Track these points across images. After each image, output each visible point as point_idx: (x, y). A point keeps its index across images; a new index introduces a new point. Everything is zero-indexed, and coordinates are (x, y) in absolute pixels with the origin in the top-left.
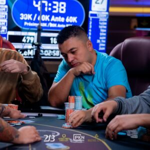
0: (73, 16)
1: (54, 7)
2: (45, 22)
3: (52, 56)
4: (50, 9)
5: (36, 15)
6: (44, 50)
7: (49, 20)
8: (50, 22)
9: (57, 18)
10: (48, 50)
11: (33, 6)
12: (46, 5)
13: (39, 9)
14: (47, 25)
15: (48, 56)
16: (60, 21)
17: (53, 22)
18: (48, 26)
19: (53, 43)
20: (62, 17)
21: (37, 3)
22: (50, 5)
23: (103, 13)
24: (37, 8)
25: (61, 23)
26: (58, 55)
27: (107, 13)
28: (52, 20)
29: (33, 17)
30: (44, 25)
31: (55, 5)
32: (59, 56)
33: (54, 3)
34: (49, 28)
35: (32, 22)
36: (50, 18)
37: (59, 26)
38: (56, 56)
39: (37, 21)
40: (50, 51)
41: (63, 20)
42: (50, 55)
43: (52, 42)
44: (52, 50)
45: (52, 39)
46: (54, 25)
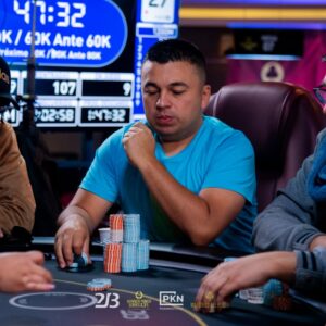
0: (101, 34)
1: (60, 14)
2: (40, 47)
3: (57, 121)
4: (51, 19)
5: (20, 33)
6: (40, 109)
7: (49, 43)
8: (52, 46)
9: (66, 38)
10: (49, 108)
11: (15, 13)
12: (43, 10)
13: (27, 19)
14: (46, 53)
15: (48, 122)
16: (73, 45)
17: (58, 48)
18: (48, 56)
19: (60, 94)
20: (77, 36)
21: (22, 7)
22: (51, 9)
23: (166, 26)
24: (23, 16)
25: (76, 49)
26: (71, 119)
27: (175, 27)
28: (55, 43)
29: (13, 37)
30: (39, 54)
31: (63, 10)
32: (73, 122)
33: (61, 5)
34: (51, 60)
35: (11, 47)
36: (52, 39)
37: (72, 55)
38: (66, 122)
39: (22, 46)
40: (53, 111)
41: (79, 42)
42: (53, 119)
43: (57, 91)
44: (57, 109)
45: (56, 84)
46: (62, 54)
